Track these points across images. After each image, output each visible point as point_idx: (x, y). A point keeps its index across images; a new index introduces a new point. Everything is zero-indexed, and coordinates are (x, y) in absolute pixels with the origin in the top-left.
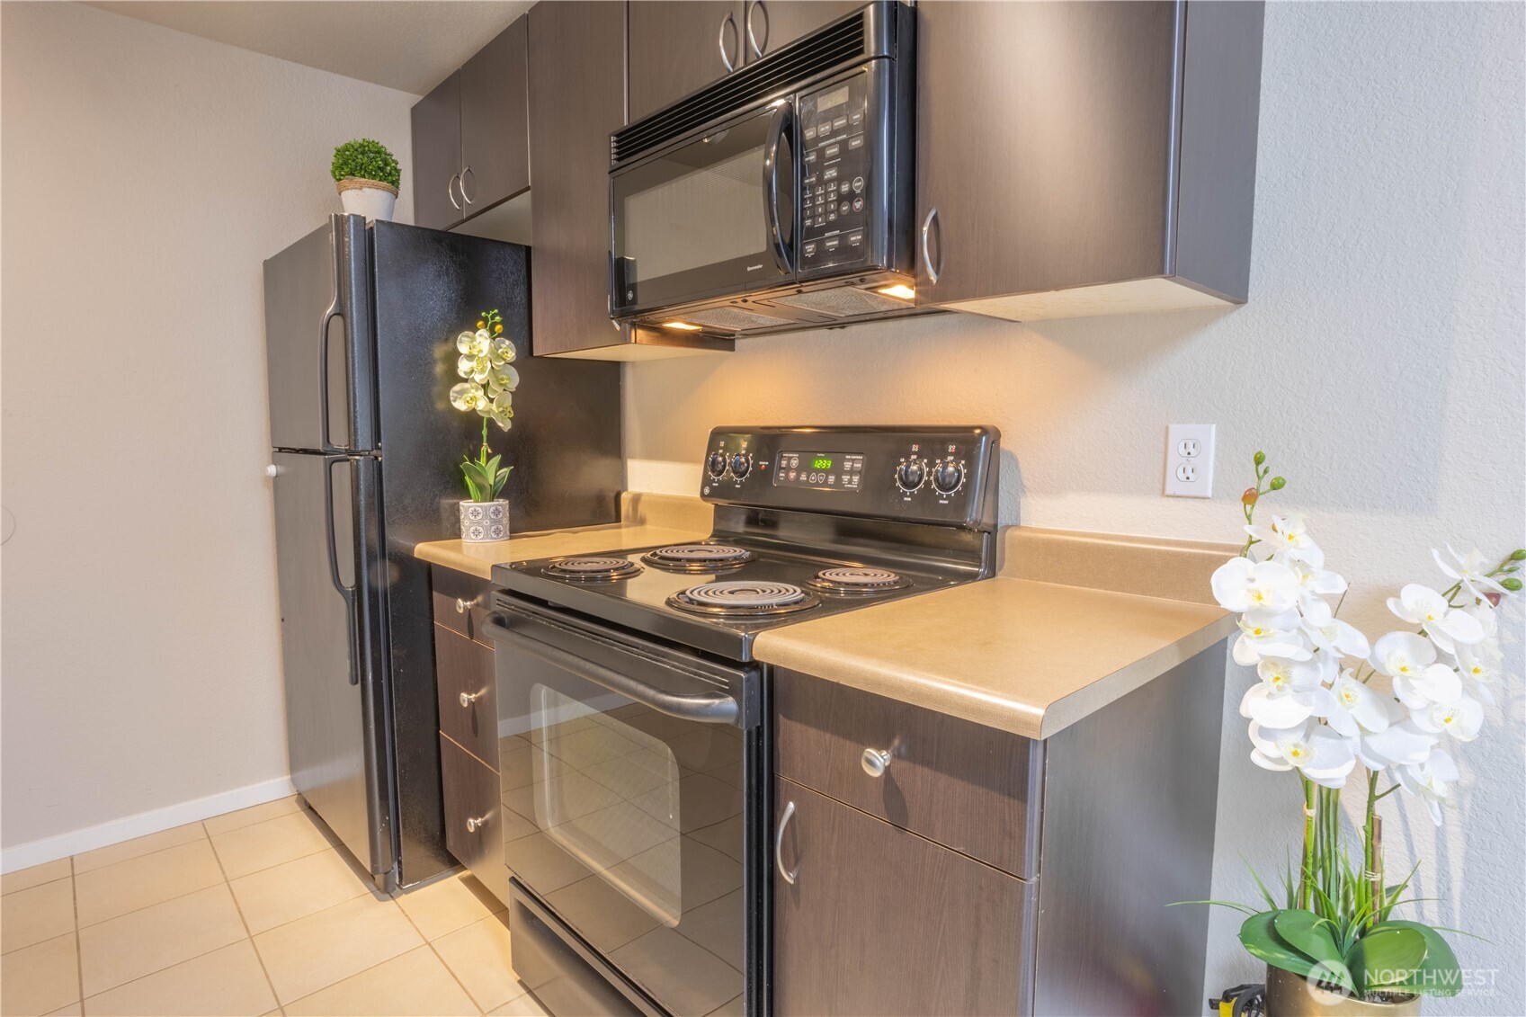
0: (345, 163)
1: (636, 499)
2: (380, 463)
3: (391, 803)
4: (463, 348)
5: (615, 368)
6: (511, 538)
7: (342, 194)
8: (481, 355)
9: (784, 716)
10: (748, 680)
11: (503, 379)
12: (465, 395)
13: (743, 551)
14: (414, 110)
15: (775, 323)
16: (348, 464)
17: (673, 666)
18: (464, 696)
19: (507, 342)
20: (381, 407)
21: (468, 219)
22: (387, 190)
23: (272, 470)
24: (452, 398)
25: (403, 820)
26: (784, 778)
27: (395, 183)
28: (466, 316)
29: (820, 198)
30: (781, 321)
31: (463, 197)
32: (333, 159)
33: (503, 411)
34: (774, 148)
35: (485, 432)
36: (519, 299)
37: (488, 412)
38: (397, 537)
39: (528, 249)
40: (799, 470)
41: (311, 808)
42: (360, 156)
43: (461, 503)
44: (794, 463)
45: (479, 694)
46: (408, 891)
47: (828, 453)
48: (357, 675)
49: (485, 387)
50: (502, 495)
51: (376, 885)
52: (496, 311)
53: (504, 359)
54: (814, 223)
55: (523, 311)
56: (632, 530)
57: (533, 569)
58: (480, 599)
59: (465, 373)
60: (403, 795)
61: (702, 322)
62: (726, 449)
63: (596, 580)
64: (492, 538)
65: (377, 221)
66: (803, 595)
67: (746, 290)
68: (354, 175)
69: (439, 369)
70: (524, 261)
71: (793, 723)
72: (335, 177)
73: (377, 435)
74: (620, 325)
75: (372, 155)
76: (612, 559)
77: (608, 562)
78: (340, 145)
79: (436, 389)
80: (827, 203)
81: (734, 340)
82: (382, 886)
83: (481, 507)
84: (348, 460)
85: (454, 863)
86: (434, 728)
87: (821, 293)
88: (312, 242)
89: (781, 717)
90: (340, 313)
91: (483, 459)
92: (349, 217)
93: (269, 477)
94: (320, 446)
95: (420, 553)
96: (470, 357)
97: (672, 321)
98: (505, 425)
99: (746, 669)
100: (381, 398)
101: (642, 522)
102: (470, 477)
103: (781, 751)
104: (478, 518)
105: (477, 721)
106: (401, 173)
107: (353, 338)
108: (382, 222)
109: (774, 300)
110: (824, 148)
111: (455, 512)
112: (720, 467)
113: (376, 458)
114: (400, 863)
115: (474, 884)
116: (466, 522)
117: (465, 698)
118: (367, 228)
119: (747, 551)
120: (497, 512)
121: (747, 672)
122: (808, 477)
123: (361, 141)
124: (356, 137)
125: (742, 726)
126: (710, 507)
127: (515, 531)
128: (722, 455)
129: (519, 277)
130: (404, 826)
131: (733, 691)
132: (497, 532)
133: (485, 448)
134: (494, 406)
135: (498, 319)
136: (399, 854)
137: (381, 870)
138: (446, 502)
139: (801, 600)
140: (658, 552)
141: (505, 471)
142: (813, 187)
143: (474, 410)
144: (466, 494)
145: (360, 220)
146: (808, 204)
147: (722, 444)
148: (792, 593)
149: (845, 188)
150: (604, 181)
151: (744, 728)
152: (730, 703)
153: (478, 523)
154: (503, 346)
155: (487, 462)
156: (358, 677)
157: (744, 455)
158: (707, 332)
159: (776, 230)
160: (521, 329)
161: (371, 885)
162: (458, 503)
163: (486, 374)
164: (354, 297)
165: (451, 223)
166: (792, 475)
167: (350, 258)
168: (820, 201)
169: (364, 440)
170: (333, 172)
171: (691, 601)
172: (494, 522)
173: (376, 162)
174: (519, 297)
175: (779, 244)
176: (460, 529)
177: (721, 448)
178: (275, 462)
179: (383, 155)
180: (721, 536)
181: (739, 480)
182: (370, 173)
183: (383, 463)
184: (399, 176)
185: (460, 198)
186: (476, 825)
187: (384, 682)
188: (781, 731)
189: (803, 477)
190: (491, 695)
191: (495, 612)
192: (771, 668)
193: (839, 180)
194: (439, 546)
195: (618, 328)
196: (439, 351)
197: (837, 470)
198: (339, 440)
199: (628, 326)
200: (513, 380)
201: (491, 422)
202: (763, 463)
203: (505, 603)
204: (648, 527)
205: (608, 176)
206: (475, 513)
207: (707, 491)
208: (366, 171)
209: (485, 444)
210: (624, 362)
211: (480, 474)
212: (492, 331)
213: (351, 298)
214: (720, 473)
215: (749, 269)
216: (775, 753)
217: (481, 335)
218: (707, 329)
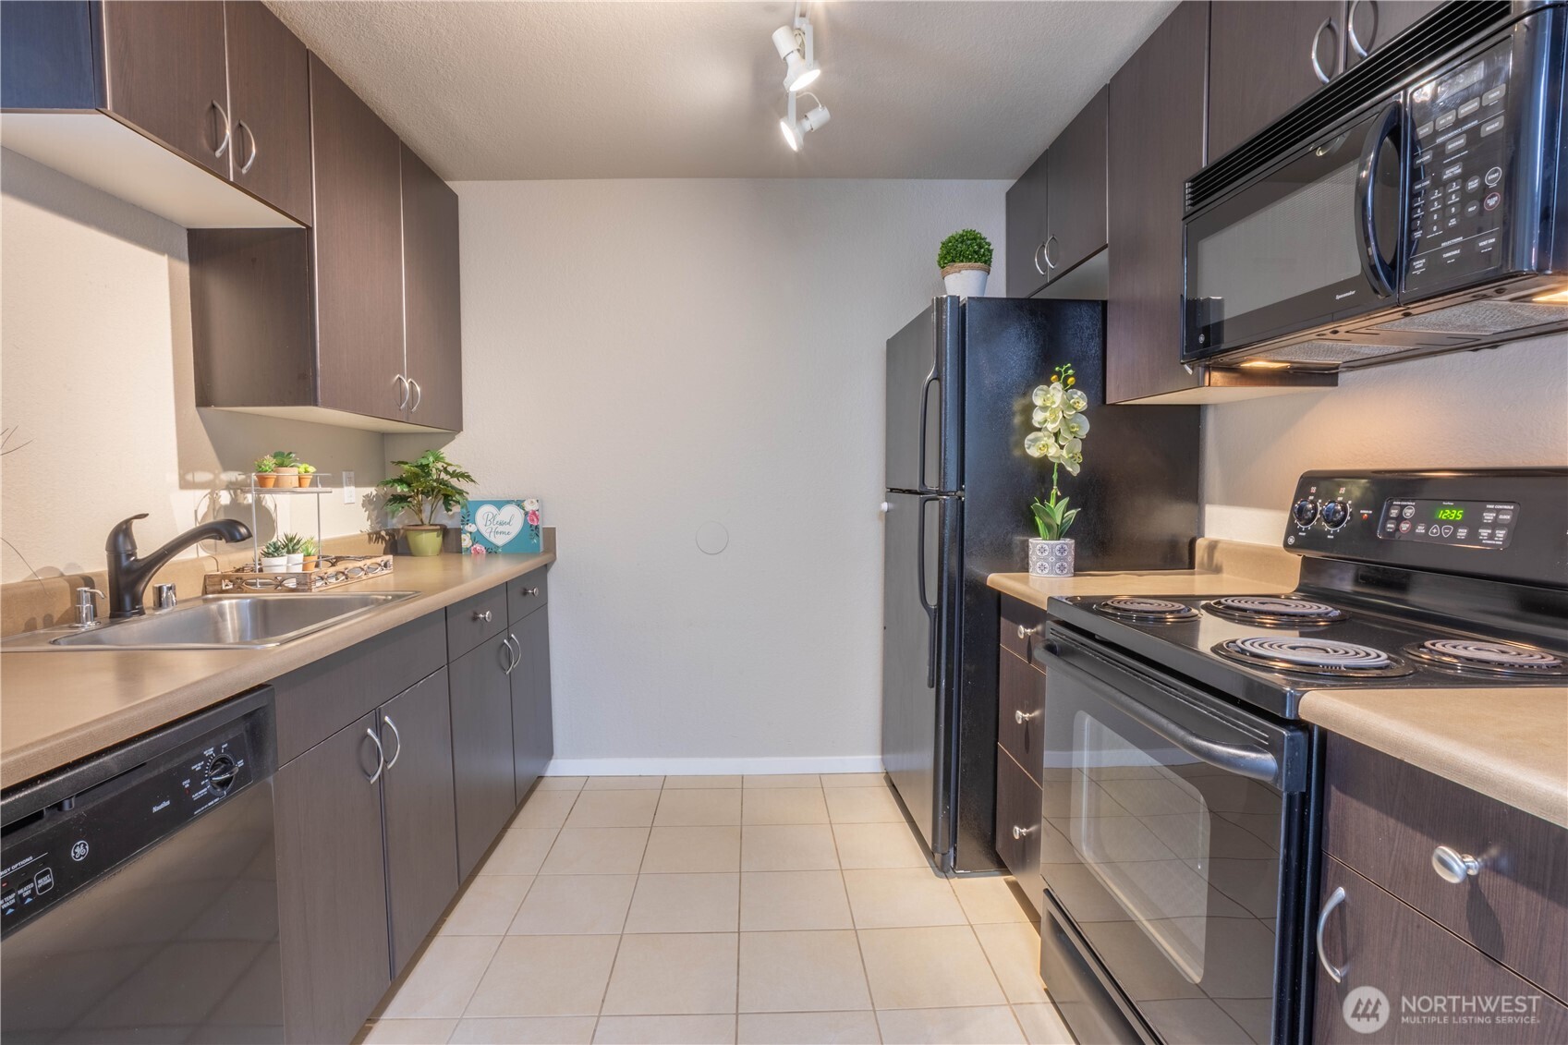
0: (948, 253)
1: (1213, 546)
2: (963, 502)
3: (952, 796)
4: (1038, 401)
5: (1196, 412)
6: (1075, 575)
7: (946, 278)
8: (1054, 406)
9: (1339, 788)
10: (1291, 739)
11: (1073, 428)
12: (1038, 443)
13: (1330, 609)
14: (1009, 194)
15: (1386, 352)
16: (937, 502)
17: (1211, 712)
18: (1019, 713)
19: (1079, 393)
20: (966, 454)
21: (1052, 282)
22: (981, 269)
23: (885, 506)
24: (1026, 446)
25: (961, 813)
26: (1333, 859)
27: (988, 262)
28: (1042, 372)
29: (1436, 203)
30: (1394, 348)
31: (1047, 264)
32: (939, 251)
33: (1073, 457)
34: (1372, 156)
35: (1055, 476)
36: (1094, 351)
37: (1059, 458)
38: (974, 567)
39: (1104, 304)
40: (1414, 521)
41: (894, 785)
42: (960, 245)
43: (1030, 540)
44: (1409, 513)
45: (1033, 715)
46: (960, 876)
47: (1458, 501)
48: (933, 680)
49: (1057, 435)
50: (1068, 534)
51: (934, 862)
52: (1069, 365)
53: (1075, 409)
54: (1424, 235)
55: (1098, 362)
56: (1205, 577)
57: (1086, 604)
58: (1039, 628)
59: (1039, 423)
60: (962, 791)
61: (1289, 358)
62: (1317, 496)
63: (1147, 620)
64: (1057, 574)
65: (969, 298)
66: (1389, 661)
67: (1333, 321)
68: (954, 261)
69: (1017, 420)
70: (1100, 316)
71: (1348, 799)
72: (940, 265)
73: (961, 479)
74: (1193, 369)
75: (969, 242)
76: (1167, 603)
77: (1163, 605)
78: (945, 239)
79: (1013, 439)
80: (1445, 207)
81: (1337, 373)
82: (939, 865)
83: (1048, 545)
84: (938, 499)
85: (1002, 867)
86: (994, 739)
87: (1447, 310)
88: (920, 321)
89: (1333, 788)
90: (938, 377)
91: (1053, 501)
92: (946, 298)
93: (882, 511)
94: (917, 488)
95: (992, 582)
96: (1044, 408)
97: (1251, 360)
98: (1074, 470)
99: (1291, 727)
100: (966, 448)
101: (1217, 570)
102: (1040, 518)
103: (1331, 826)
104: (1044, 554)
105: (1030, 738)
106: (993, 253)
107: (946, 398)
108: (973, 298)
109: (1375, 327)
110: (1444, 144)
111: (1025, 548)
112: (1309, 514)
113: (960, 498)
114: (955, 849)
115: (1015, 888)
116: (1033, 558)
117: (1020, 715)
118: (961, 305)
119: (1336, 609)
120: (1062, 550)
121: (1291, 731)
122: (1427, 530)
123: (961, 232)
124: (957, 229)
125: (1281, 786)
126: (1296, 559)
127: (1079, 569)
128: (1312, 502)
129: (1094, 330)
130: (961, 818)
131: (1273, 747)
132: (1062, 568)
133: (1055, 491)
134: (1064, 452)
135: (1070, 372)
136: (955, 842)
137: (939, 850)
138: (1018, 538)
139: (1387, 667)
140: (1223, 600)
141: (1073, 513)
142: (1427, 191)
143: (1046, 456)
144: (1036, 533)
145: (955, 299)
146: (1419, 213)
147: (1313, 489)
148: (1375, 657)
149: (1473, 184)
150: (1178, 227)
151: (1283, 789)
152: (1268, 759)
153: (1045, 559)
154: (1076, 396)
155: (1057, 503)
156: (934, 682)
157: (1340, 503)
158: (1298, 368)
159: (1372, 250)
160: (1094, 380)
161: (932, 861)
162: (1028, 540)
163: (1058, 423)
164: (948, 364)
165: (1036, 288)
166: (1405, 527)
167: (946, 332)
168: (1437, 206)
169: (952, 484)
170: (939, 262)
171: (1243, 651)
172: (1059, 559)
173: (972, 247)
174: (1094, 349)
175: (1375, 265)
176: (1028, 564)
177: (1312, 494)
178: (887, 500)
179: (978, 241)
180: (1308, 591)
181: (1332, 530)
182: (967, 258)
183: (966, 503)
184: (991, 255)
185: (1044, 264)
186: (1020, 833)
187: (955, 689)
188: (1333, 805)
189: (1421, 529)
190: (1043, 716)
191: (1048, 640)
192: (1324, 734)
193: (1464, 178)
194: (1006, 577)
195: (1190, 372)
196: (1017, 405)
197: (1473, 523)
198: (932, 483)
199: (1201, 369)
200: (1084, 427)
201: (1061, 467)
202: (1366, 513)
203: (1058, 632)
204: (1224, 576)
205: (1182, 222)
206: (1042, 550)
207: (1291, 540)
208: (964, 256)
209: (1055, 487)
210: (1206, 405)
211: (1048, 515)
212: (1065, 384)
213: (946, 364)
214: (1310, 521)
215: (1338, 297)
216: (1325, 828)
217: (1054, 388)
218: (1296, 365)
